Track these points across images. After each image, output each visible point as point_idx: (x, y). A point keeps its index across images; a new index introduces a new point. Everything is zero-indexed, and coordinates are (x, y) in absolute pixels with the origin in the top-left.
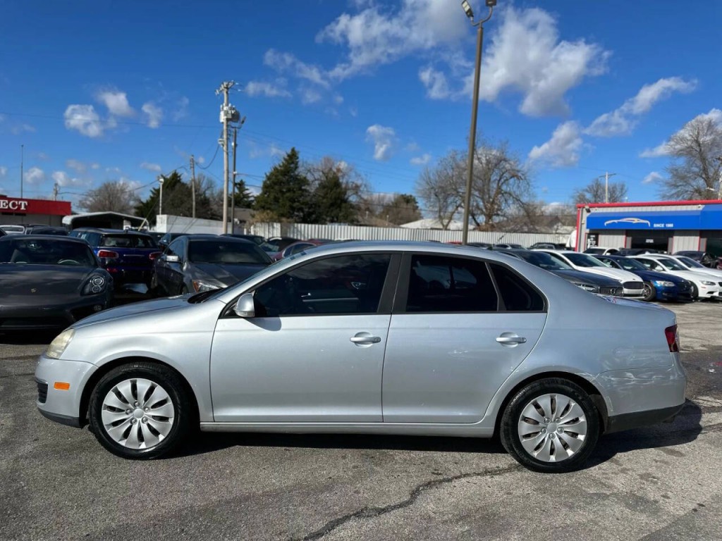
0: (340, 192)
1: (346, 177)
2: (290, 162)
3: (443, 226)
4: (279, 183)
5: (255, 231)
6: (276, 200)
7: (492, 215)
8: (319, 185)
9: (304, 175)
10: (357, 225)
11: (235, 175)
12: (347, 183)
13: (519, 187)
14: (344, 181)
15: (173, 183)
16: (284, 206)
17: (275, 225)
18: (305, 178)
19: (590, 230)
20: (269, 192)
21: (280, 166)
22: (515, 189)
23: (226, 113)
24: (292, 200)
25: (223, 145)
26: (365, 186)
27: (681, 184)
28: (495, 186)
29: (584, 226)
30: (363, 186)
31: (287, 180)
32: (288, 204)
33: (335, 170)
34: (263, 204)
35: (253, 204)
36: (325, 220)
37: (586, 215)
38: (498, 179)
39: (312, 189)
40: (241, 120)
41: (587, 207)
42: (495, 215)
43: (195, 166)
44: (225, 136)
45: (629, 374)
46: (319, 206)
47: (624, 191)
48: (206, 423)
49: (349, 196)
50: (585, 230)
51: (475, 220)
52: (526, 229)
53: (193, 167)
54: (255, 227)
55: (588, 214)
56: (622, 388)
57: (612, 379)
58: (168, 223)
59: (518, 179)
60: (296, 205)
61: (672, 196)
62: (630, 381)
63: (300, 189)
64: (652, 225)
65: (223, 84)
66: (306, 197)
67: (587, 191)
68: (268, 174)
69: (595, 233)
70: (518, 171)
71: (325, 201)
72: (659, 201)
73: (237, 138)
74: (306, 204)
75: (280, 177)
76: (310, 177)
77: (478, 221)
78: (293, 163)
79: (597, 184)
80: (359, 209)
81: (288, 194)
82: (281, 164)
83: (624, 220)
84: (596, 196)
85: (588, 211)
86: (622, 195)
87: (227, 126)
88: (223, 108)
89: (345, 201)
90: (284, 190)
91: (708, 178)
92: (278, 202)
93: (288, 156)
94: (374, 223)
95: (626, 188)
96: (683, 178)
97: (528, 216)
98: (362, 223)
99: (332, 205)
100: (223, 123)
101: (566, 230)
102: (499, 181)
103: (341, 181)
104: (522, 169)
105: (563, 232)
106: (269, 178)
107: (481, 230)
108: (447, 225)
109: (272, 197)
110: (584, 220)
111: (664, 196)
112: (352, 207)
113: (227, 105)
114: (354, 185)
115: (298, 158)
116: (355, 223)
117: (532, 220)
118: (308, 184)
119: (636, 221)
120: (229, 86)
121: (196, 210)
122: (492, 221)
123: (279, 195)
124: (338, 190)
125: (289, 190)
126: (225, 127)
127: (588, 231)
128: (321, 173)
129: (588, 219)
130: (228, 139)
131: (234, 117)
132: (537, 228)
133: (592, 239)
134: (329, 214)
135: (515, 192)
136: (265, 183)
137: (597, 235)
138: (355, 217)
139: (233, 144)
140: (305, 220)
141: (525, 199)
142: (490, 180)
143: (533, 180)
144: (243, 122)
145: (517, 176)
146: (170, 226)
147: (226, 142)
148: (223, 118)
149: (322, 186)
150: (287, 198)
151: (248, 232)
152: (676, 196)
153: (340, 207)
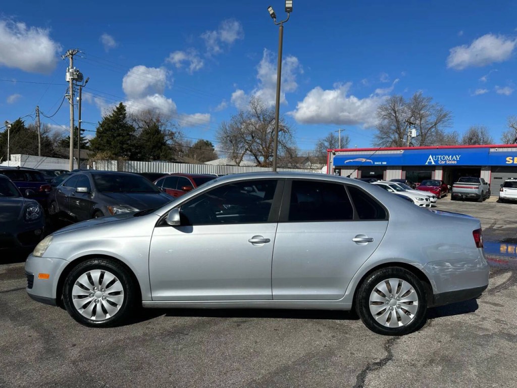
0: (160, 138)
1: (164, 126)
2: (119, 113)
3: (237, 163)
4: (110, 129)
5: (96, 167)
6: (108, 142)
7: (269, 156)
8: (143, 131)
9: (131, 124)
10: (173, 162)
11: (80, 123)
12: (165, 130)
13: (285, 137)
14: (162, 129)
15: (18, 127)
16: (115, 147)
17: (113, 162)
18: (132, 126)
19: (336, 166)
20: (102, 136)
21: (111, 117)
22: (283, 138)
23: (72, 74)
24: (122, 143)
25: (69, 99)
26: (179, 133)
27: (385, 137)
28: (269, 136)
29: (332, 164)
30: (177, 133)
31: (117, 127)
32: (119, 145)
33: (155, 121)
34: (97, 146)
35: (87, 145)
36: (149, 158)
37: (333, 157)
38: (271, 131)
39: (138, 134)
40: (85, 80)
41: (333, 151)
42: (270, 156)
43: (41, 115)
44: (71, 93)
45: (447, 264)
46: (144, 148)
47: (348, 141)
48: (146, 302)
49: (167, 141)
50: (332, 167)
51: (257, 159)
52: (289, 165)
53: (39, 116)
54: (96, 163)
55: (334, 156)
56: (443, 274)
57: (436, 267)
58: (21, 161)
59: (284, 132)
60: (125, 146)
61: (379, 145)
62: (448, 269)
63: (128, 134)
64: (374, 163)
65: (69, 51)
66: (133, 140)
67: (326, 141)
68: (101, 123)
69: (339, 168)
70: (284, 127)
71: (149, 143)
72: (373, 147)
73: (82, 94)
74: (133, 146)
75: (111, 125)
76: (135, 126)
77: (259, 160)
78: (121, 114)
79: (331, 136)
80: (175, 150)
81: (118, 138)
82: (112, 115)
83: (357, 160)
84: (331, 144)
85: (334, 154)
86: (347, 144)
87: (73, 84)
88: (68, 70)
89: (164, 144)
90: (115, 135)
91: (401, 133)
92: (110, 144)
93: (117, 108)
94: (187, 161)
95: (349, 139)
96: (386, 133)
97: (291, 157)
98: (178, 161)
99: (154, 147)
100: (69, 82)
101: (317, 166)
102: (272, 133)
103: (160, 128)
104: (287, 125)
105: (315, 168)
106: (102, 126)
107: (261, 167)
108: (239, 163)
109: (105, 140)
110: (332, 160)
111: (375, 145)
112: (170, 149)
113: (72, 68)
114: (170, 133)
115: (125, 110)
116: (173, 161)
117: (294, 160)
118: (134, 131)
119: (364, 160)
120: (74, 53)
121: (41, 150)
122: (268, 159)
123: (111, 139)
124: (159, 136)
125: (119, 135)
126: (70, 85)
127: (334, 167)
128: (144, 123)
129: (334, 158)
130: (73, 94)
131: (79, 78)
132: (298, 165)
133: (337, 172)
134: (152, 154)
135: (282, 141)
136: (98, 129)
137: (340, 169)
138: (173, 156)
139: (78, 98)
140: (133, 158)
141: (289, 145)
142: (266, 133)
143: (294, 133)
144: (87, 82)
145: (283, 130)
146: (23, 163)
147: (71, 96)
148: (68, 77)
149: (146, 132)
150: (117, 141)
151: (91, 167)
152: (382, 144)
153: (160, 148)
